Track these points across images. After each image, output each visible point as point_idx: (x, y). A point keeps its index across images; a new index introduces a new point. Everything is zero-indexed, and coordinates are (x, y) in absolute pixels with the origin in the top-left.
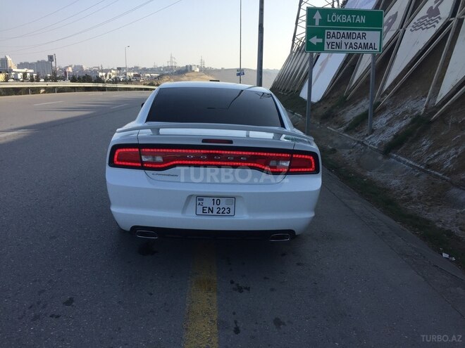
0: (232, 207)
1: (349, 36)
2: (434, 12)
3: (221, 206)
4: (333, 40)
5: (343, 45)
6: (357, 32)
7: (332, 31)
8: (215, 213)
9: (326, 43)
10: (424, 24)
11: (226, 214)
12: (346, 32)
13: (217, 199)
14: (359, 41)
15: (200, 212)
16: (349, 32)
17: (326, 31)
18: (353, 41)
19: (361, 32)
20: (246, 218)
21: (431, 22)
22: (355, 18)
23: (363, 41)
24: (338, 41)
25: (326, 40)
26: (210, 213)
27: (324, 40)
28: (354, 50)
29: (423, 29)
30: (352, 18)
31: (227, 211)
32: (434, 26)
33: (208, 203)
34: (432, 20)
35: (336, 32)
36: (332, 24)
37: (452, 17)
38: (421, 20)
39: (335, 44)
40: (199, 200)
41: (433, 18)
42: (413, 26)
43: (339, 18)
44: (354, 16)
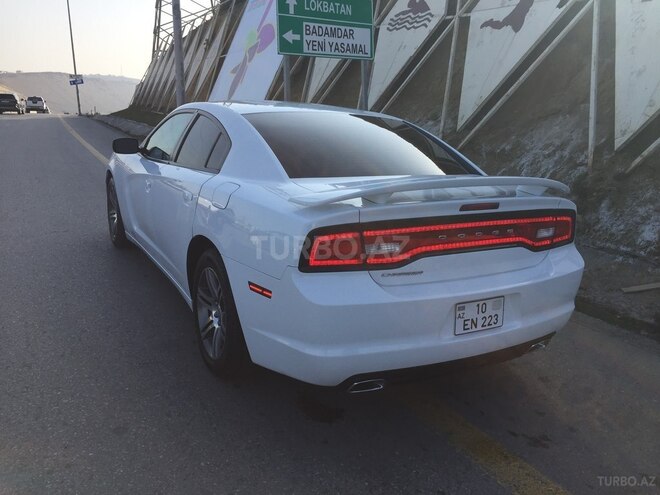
0: (500, 313)
1: (333, 34)
2: (418, 6)
3: (487, 315)
4: (314, 37)
5: (328, 47)
6: (343, 28)
7: (312, 25)
8: (479, 328)
9: (305, 42)
10: (408, 21)
11: (494, 326)
12: (329, 26)
13: (481, 303)
14: (345, 41)
15: (460, 330)
16: (333, 27)
17: (305, 24)
18: (340, 41)
19: (348, 28)
20: (519, 327)
21: (418, 20)
22: (340, 7)
23: (351, 42)
24: (321, 39)
25: (306, 37)
26: (474, 329)
27: (302, 38)
28: (341, 54)
29: (408, 29)
30: (335, 6)
31: (494, 320)
32: (426, 26)
33: (470, 312)
34: (420, 17)
35: (317, 25)
36: (310, 13)
37: (448, 14)
38: (402, 17)
39: (316, 43)
40: (460, 309)
41: (420, 14)
42: (390, 24)
43: (319, 6)
44: (337, 4)
